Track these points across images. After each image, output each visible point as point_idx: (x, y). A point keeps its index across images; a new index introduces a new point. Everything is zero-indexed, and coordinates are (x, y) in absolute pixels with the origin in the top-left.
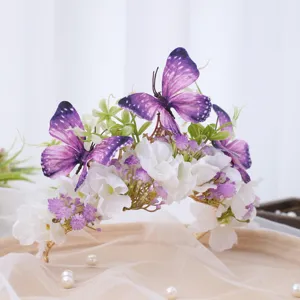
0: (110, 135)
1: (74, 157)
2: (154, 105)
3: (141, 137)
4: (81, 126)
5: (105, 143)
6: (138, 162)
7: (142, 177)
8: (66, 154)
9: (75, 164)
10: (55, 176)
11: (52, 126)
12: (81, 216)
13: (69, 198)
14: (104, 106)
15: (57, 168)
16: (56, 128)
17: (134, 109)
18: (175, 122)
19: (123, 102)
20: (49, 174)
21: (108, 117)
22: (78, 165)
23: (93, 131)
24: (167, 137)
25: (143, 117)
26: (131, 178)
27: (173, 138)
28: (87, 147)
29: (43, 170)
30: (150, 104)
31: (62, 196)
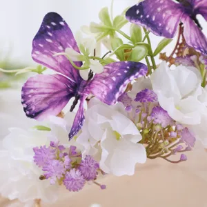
0: (115, 58)
1: (67, 89)
2: (174, 13)
3: (157, 58)
4: (75, 46)
5: (108, 71)
6: (155, 98)
7: (160, 120)
8: (55, 85)
9: (68, 98)
10: (42, 117)
11: (35, 47)
12: (78, 173)
13: (61, 147)
14: (105, 16)
15: (44, 106)
16: (41, 50)
17: (148, 22)
18: (202, 35)
19: (132, 13)
20: (33, 115)
21: (111, 32)
22: (73, 99)
23: (91, 54)
24: (193, 58)
25: (161, 34)
26: (145, 120)
27: (201, 59)
28: (84, 75)
29: (25, 109)
30: (169, 12)
31: (52, 144)
